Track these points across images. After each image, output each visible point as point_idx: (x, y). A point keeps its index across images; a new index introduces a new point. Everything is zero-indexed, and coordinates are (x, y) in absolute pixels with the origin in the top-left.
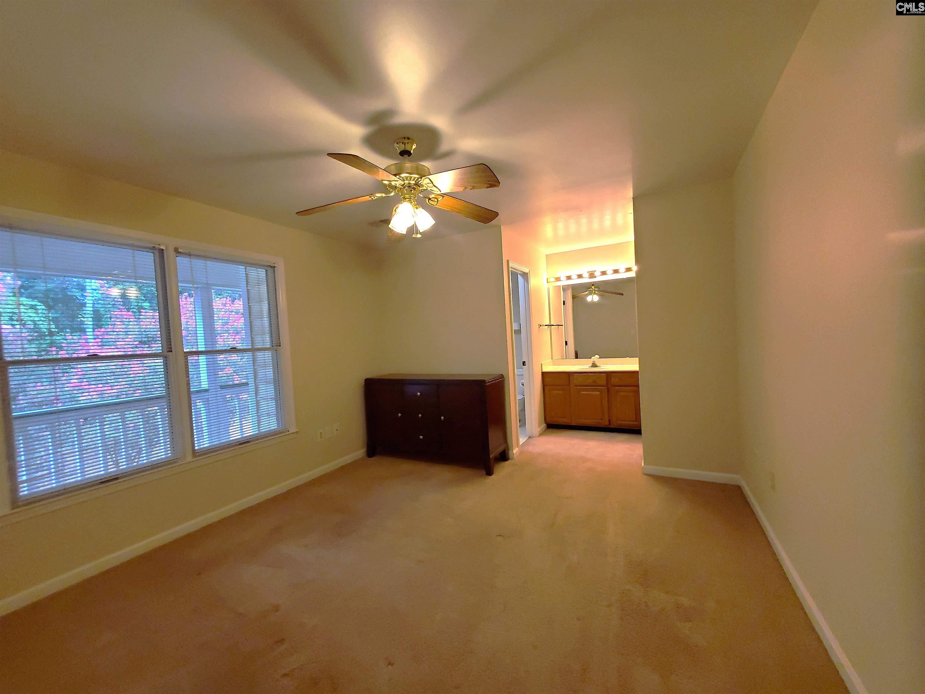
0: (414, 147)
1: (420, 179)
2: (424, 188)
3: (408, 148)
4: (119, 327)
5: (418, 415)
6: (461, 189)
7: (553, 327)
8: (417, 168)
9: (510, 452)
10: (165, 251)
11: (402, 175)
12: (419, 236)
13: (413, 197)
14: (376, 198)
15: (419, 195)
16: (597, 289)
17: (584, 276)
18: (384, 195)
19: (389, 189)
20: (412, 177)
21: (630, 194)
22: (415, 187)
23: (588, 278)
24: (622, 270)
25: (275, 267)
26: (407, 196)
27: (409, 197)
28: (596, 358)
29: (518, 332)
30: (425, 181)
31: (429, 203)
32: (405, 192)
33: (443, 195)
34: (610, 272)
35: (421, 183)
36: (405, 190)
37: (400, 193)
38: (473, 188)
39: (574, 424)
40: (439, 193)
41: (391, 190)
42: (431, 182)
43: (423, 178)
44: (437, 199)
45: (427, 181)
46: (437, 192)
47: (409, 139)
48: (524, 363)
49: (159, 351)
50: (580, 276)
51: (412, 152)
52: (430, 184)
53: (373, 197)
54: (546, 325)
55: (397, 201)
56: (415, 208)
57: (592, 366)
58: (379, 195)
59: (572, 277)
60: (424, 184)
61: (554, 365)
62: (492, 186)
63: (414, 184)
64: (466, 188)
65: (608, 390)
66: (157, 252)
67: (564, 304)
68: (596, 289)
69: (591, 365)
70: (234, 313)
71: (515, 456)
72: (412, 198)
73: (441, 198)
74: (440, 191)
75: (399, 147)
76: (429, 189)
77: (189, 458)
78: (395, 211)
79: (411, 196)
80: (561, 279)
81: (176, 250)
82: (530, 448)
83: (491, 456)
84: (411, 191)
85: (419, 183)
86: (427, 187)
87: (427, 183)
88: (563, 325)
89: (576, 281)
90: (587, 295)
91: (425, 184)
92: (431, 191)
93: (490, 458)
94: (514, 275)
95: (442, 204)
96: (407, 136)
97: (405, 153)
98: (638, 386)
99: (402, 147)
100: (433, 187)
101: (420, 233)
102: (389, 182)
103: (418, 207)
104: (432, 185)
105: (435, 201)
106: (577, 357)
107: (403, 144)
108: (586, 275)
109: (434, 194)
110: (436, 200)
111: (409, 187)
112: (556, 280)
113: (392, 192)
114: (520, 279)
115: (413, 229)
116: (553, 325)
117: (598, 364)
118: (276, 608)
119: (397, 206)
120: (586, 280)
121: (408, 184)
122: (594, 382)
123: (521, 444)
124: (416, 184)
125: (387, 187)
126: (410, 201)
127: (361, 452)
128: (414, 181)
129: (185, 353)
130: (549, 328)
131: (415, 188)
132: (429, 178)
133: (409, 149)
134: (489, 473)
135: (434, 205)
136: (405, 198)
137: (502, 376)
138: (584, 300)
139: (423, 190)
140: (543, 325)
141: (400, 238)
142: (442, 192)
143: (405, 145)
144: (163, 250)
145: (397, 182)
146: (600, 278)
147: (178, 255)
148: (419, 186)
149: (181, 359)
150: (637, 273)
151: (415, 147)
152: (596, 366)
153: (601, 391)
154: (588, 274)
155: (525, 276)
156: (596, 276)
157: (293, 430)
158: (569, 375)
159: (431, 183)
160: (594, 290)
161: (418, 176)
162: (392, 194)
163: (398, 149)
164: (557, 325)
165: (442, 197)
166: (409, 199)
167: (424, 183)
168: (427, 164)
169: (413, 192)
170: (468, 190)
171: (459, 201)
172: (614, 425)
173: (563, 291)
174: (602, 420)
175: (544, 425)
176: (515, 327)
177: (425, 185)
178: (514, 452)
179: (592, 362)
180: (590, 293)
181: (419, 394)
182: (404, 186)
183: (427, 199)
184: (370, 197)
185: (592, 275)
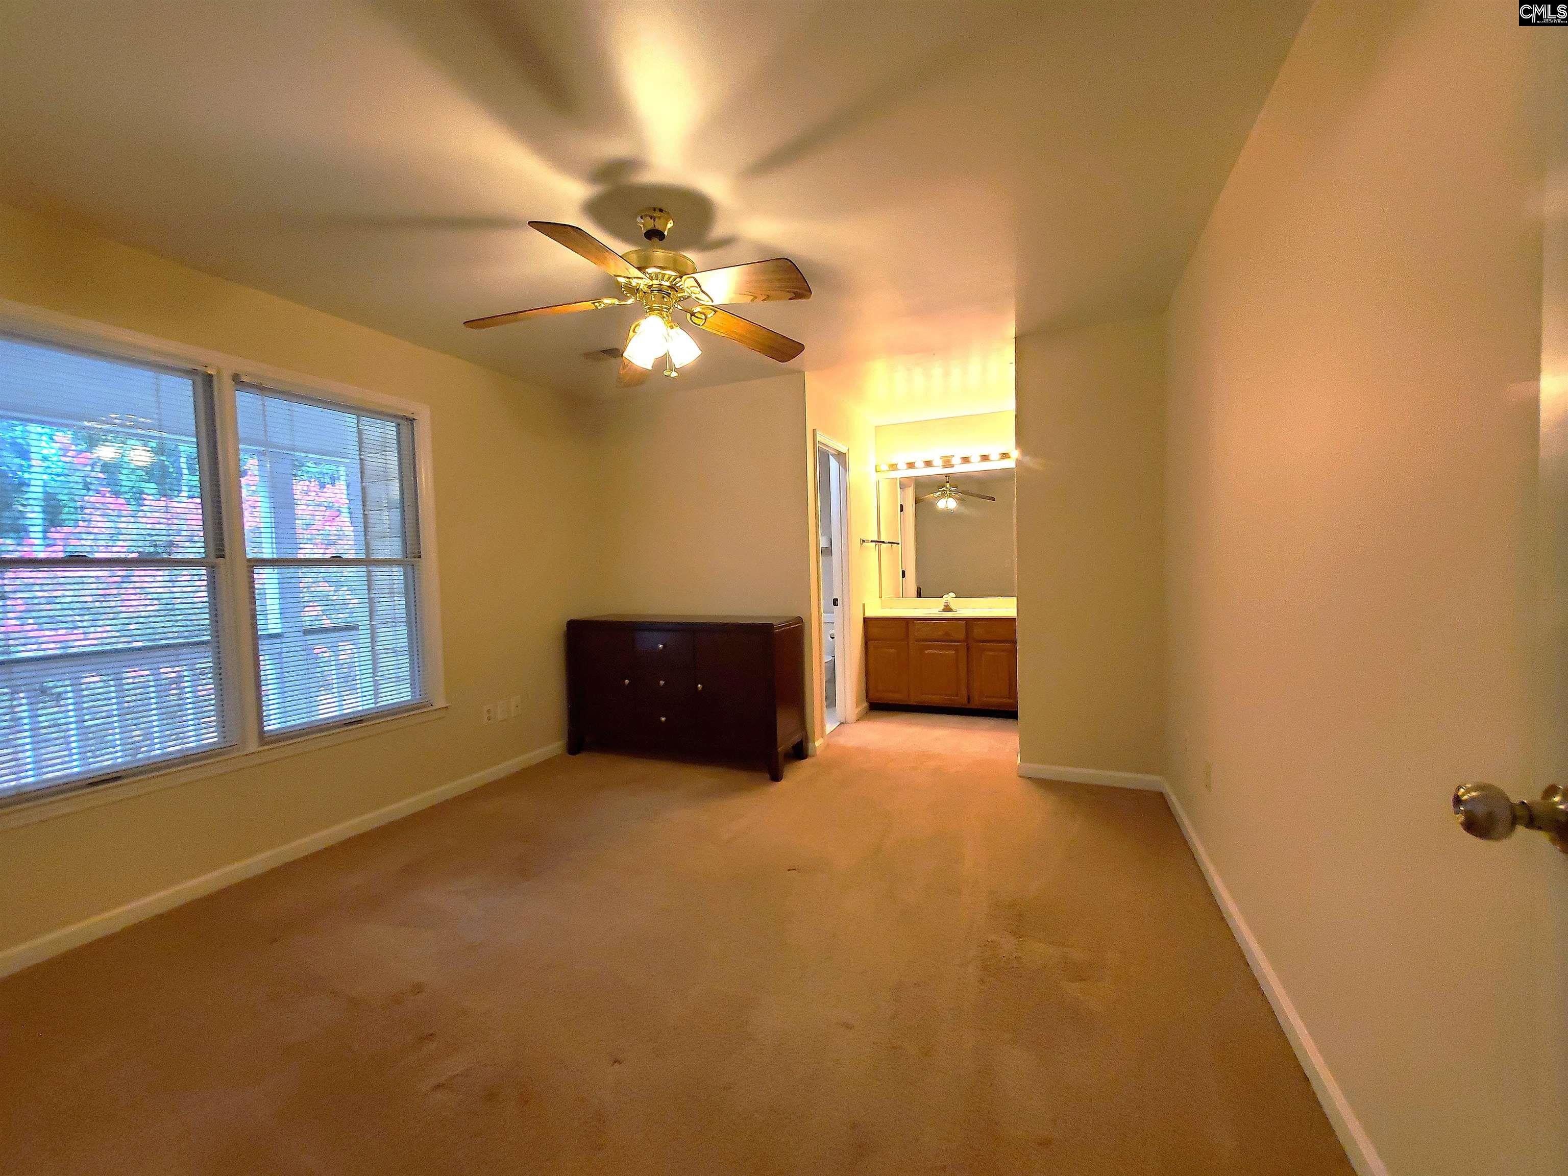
0: (670, 225)
1: (678, 279)
2: (686, 294)
3: (659, 227)
4: (100, 524)
5: (659, 683)
6: (747, 299)
7: (883, 545)
8: (675, 261)
9: (810, 745)
10: (215, 379)
11: (649, 270)
12: (674, 374)
13: (666, 308)
14: (603, 305)
15: (676, 306)
16: (954, 489)
17: (934, 463)
18: (616, 302)
19: (625, 292)
20: (665, 274)
21: (1011, 331)
22: (669, 292)
23: (941, 467)
24: (994, 456)
25: (414, 419)
26: (656, 306)
27: (658, 308)
28: (949, 598)
29: (828, 551)
30: (687, 283)
31: (692, 321)
32: (653, 299)
33: (715, 309)
34: (975, 458)
35: (679, 286)
36: (653, 296)
37: (644, 301)
38: (768, 297)
39: (913, 701)
40: (710, 303)
41: (628, 295)
42: (697, 285)
43: (684, 277)
44: (704, 315)
45: (691, 282)
46: (708, 301)
47: (661, 210)
48: (835, 602)
49: (198, 556)
50: (928, 464)
51: (666, 233)
52: (695, 288)
53: (597, 304)
54: (872, 541)
55: (639, 312)
56: (669, 327)
57: (944, 610)
58: (607, 301)
59: (916, 465)
60: (685, 288)
61: (883, 608)
62: (798, 296)
63: (668, 286)
64: (756, 297)
65: (968, 648)
66: (199, 380)
67: (902, 510)
68: (952, 489)
69: (943, 608)
70: (324, 509)
71: (818, 752)
72: (664, 310)
73: (712, 315)
74: (713, 301)
75: (644, 224)
76: (693, 297)
77: (253, 746)
78: (634, 331)
79: (664, 306)
80: (899, 467)
81: (236, 378)
82: (842, 740)
83: (779, 750)
84: (664, 297)
85: (677, 285)
86: (690, 292)
87: (691, 287)
88: (899, 544)
89: (921, 471)
90: (939, 498)
91: (687, 288)
92: (697, 300)
93: (778, 752)
94: (823, 457)
95: (714, 323)
96: (659, 206)
97: (655, 235)
98: (1014, 642)
99: (650, 224)
100: (701, 293)
101: (677, 370)
102: (627, 280)
103: (673, 325)
104: (699, 289)
105: (702, 319)
106: (919, 595)
107: (651, 219)
108: (938, 462)
109: (701, 307)
110: (704, 317)
111: (661, 290)
112: (891, 469)
113: (629, 298)
114: (833, 464)
115: (664, 362)
116: (883, 542)
117: (953, 607)
118: (418, 988)
119: (637, 323)
120: (938, 470)
121: (658, 286)
122: (947, 634)
123: (827, 733)
124: (671, 287)
125: (623, 289)
126: (662, 315)
127: (555, 747)
128: (668, 282)
129: (249, 560)
130: (877, 546)
131: (670, 294)
132: (694, 278)
133: (660, 229)
134: (776, 777)
135: (699, 325)
136: (651, 309)
137: (800, 620)
138: (932, 505)
139: (682, 299)
140: (868, 541)
141: (641, 378)
142: (713, 304)
143: (654, 220)
144: (211, 376)
145: (640, 281)
146: (960, 468)
147: (239, 387)
148: (677, 291)
149: (242, 571)
150: (1018, 462)
151: (672, 225)
152: (950, 610)
153: (956, 649)
154: (941, 460)
155: (841, 457)
156: (953, 465)
157: (440, 703)
158: (907, 623)
159: (697, 287)
160: (950, 491)
161: (675, 274)
162: (630, 301)
163: (642, 226)
164: (889, 543)
165: (713, 312)
166: (659, 312)
167: (686, 285)
168: (692, 256)
169: (665, 300)
170: (759, 301)
171: (742, 321)
172: (976, 703)
173: (901, 488)
174: (957, 695)
175: (865, 705)
176: (823, 543)
177: (687, 290)
178: (817, 744)
179: (944, 604)
180: (944, 495)
181: (661, 646)
182: (652, 289)
183: (688, 313)
184: (593, 303)
185: (947, 463)
